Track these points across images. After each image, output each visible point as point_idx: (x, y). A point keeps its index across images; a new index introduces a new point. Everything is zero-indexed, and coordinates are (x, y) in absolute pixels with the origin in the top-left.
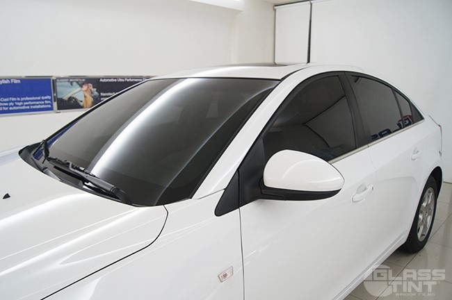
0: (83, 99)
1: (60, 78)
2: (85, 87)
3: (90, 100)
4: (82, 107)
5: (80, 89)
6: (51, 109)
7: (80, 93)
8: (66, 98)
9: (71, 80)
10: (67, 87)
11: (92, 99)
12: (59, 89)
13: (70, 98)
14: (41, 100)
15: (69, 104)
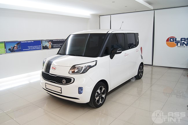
0: (49, 46)
1: (43, 40)
2: (49, 43)
3: (51, 46)
4: (49, 48)
6: (41, 49)
7: (48, 45)
8: (45, 46)
9: (46, 41)
10: (45, 43)
12: (43, 43)
13: (46, 46)
14: (38, 47)
15: (45, 48)
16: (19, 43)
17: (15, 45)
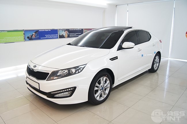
0: (65, 35)
1: (60, 29)
2: (66, 32)
4: (65, 37)
5: (64, 32)
6: (58, 38)
8: (61, 35)
9: (63, 30)
10: (61, 32)
11: (67, 35)
13: (62, 35)
14: (55, 35)
15: (62, 37)
16: (37, 32)
17: (34, 34)
